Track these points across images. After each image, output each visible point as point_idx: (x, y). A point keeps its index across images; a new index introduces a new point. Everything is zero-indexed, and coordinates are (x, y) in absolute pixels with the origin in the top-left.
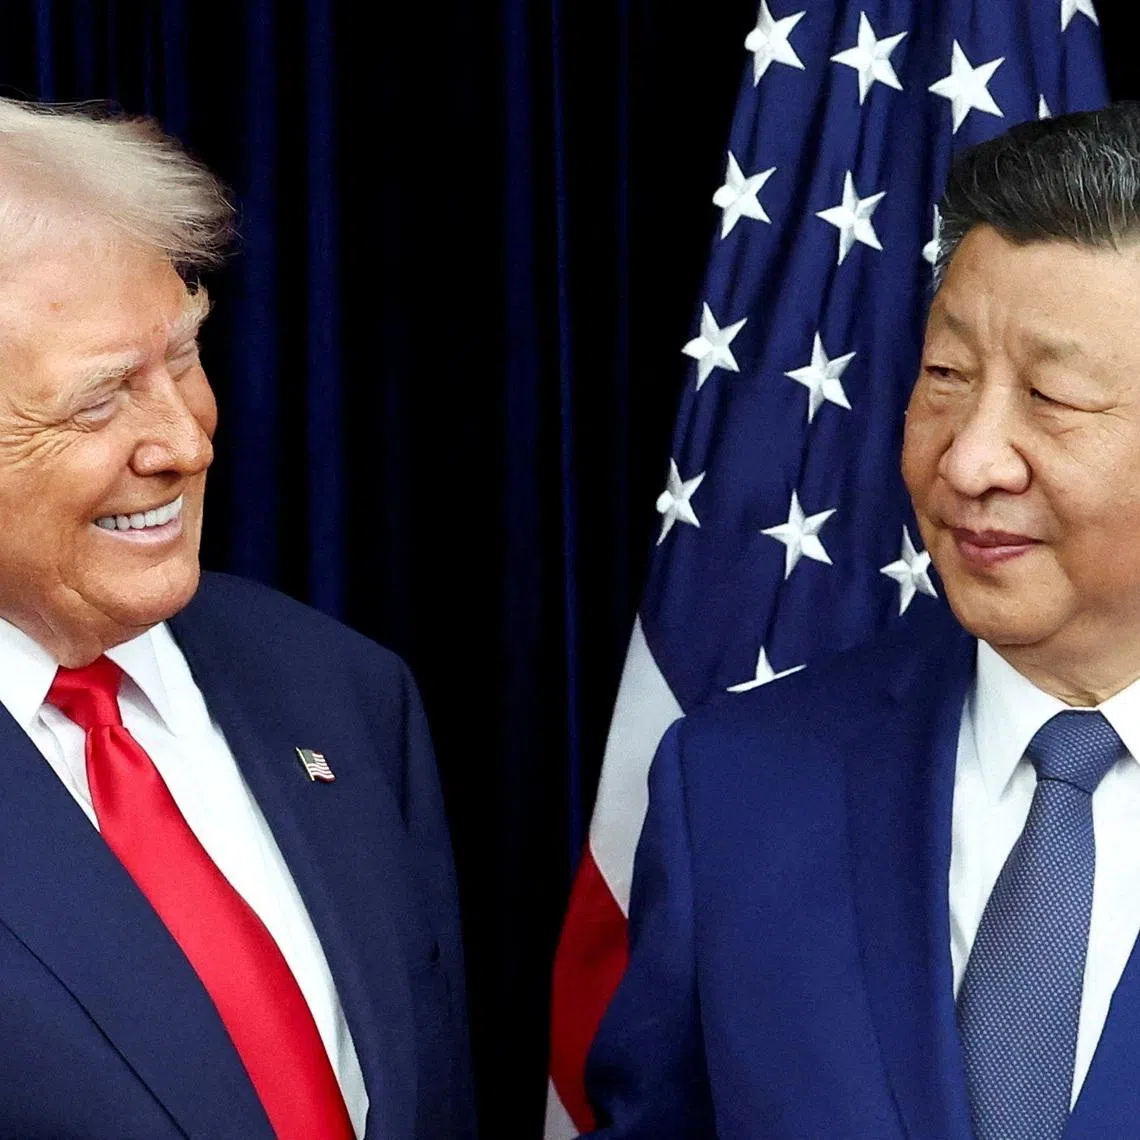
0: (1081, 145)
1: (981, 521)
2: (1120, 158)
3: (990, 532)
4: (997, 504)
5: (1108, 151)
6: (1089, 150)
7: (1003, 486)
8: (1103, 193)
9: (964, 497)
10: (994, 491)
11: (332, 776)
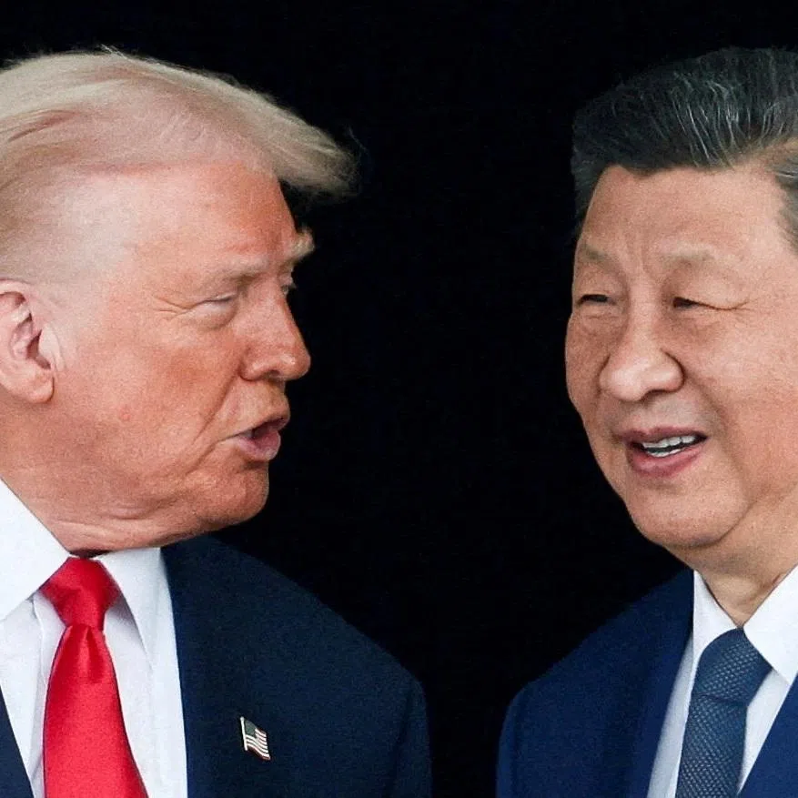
0: (687, 82)
1: (645, 421)
2: (723, 89)
3: (658, 430)
4: (660, 403)
5: (712, 85)
6: (694, 86)
7: (662, 387)
8: (711, 120)
9: (627, 404)
10: (653, 394)
11: (268, 756)
